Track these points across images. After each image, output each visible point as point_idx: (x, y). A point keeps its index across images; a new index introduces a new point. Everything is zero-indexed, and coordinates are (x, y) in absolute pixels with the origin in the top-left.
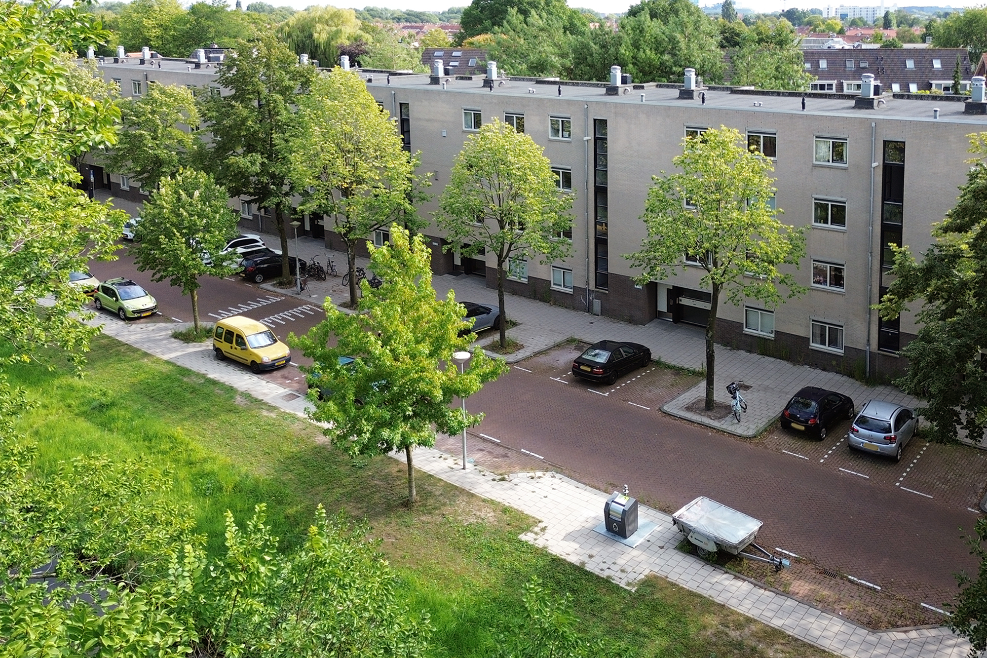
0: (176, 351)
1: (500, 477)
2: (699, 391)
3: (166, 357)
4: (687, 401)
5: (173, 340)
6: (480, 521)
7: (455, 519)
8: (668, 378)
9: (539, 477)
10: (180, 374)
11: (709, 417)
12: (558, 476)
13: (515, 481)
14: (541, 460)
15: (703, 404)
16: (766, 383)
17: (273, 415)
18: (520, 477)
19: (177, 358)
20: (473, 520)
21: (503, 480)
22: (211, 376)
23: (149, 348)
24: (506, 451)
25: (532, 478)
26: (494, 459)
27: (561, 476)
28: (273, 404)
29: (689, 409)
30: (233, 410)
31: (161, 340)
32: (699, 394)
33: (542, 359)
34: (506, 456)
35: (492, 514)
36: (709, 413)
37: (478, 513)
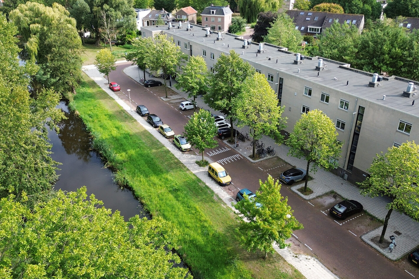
0: (197, 170)
1: (296, 255)
2: (378, 232)
3: (194, 172)
4: (373, 236)
5: (196, 164)
6: (287, 272)
7: (278, 269)
8: (368, 221)
9: (309, 259)
10: (198, 181)
11: (380, 246)
12: (316, 260)
13: (301, 258)
14: (311, 251)
15: (379, 239)
16: (408, 233)
17: (225, 207)
18: (303, 257)
19: (197, 173)
20: (284, 271)
21: (296, 257)
22: (207, 184)
23: (189, 167)
24: (299, 243)
25: (307, 259)
26: (295, 246)
27: (317, 260)
28: (225, 202)
29: (372, 240)
30: (213, 201)
31: (192, 163)
32: (378, 233)
33: (320, 200)
34: (299, 246)
35: (291, 271)
36: (380, 244)
37: (286, 269)
